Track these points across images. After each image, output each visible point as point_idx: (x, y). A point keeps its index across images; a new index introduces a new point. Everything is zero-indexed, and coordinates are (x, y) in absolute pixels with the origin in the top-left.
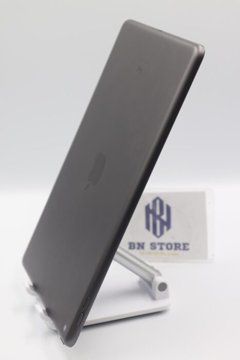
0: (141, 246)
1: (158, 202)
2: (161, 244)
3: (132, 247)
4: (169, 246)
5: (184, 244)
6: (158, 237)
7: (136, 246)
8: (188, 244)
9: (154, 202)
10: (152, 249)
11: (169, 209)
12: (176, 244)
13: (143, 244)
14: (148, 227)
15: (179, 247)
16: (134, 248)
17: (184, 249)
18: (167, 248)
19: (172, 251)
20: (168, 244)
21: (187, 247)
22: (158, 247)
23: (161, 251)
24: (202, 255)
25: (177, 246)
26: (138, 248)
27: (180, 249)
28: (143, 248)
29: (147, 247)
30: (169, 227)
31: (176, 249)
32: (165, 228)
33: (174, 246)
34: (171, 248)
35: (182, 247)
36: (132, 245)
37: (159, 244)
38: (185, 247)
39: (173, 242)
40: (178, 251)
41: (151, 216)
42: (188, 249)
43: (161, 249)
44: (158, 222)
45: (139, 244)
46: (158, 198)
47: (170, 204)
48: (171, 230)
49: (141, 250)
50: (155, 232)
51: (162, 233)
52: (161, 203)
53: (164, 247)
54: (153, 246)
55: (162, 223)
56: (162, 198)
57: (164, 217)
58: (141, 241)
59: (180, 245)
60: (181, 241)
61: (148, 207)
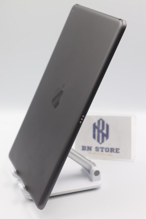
0: (90, 149)
1: (101, 122)
2: (102, 148)
3: (84, 149)
4: (107, 150)
5: (117, 149)
6: (101, 144)
7: (87, 148)
8: (119, 149)
9: (99, 121)
10: (96, 151)
11: (108, 126)
12: (111, 149)
13: (91, 147)
14: (94, 137)
15: (113, 150)
16: (85, 150)
17: (116, 152)
18: (106, 151)
19: (109, 153)
20: (106, 148)
21: (118, 151)
22: (100, 150)
23: (102, 153)
24: (128, 156)
25: (112, 150)
26: (88, 150)
27: (114, 152)
29: (93, 149)
30: (107, 138)
31: (111, 152)
32: (105, 138)
33: (110, 150)
34: (108, 151)
35: (115, 151)
36: (84, 148)
37: (101, 148)
38: (117, 151)
39: (110, 147)
40: (112, 153)
41: (96, 130)
42: (119, 152)
43: (102, 151)
44: (101, 134)
45: (88, 147)
46: (101, 119)
47: (109, 124)
48: (109, 140)
49: (89, 151)
50: (98, 141)
51: (103, 141)
52: (103, 122)
53: (104, 150)
54: (97, 149)
55: (103, 135)
56: (104, 119)
57: (105, 131)
58: (89, 146)
59: (114, 149)
60: (115, 147)
61: (94, 125)
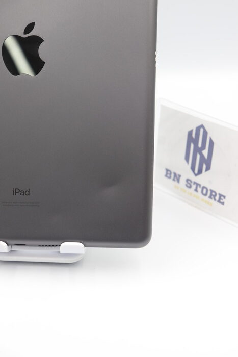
0: (177, 178)
2: (197, 185)
3: (168, 175)
4: (205, 191)
6: (196, 175)
7: (173, 176)
8: (224, 197)
9: (198, 129)
10: (187, 186)
12: (212, 191)
13: (180, 176)
15: (215, 196)
16: (170, 177)
17: (219, 201)
18: (202, 192)
19: (207, 198)
20: (204, 187)
21: (223, 200)
22: (194, 187)
23: (195, 193)
25: (213, 195)
26: (174, 180)
27: (215, 200)
28: (178, 181)
29: (183, 180)
30: (208, 168)
31: (210, 197)
32: (204, 167)
33: (209, 193)
34: (206, 195)
35: (217, 198)
36: (169, 172)
37: (195, 183)
38: (221, 199)
39: (209, 187)
40: (212, 201)
41: (192, 146)
42: (223, 203)
43: (196, 190)
45: (175, 174)
46: (202, 126)
47: (214, 139)
49: (176, 183)
50: (193, 169)
51: (200, 172)
52: (205, 133)
53: (199, 189)
54: (189, 183)
56: (207, 128)
57: (205, 153)
58: (178, 173)
59: (216, 193)
60: (218, 190)
61: (190, 133)
